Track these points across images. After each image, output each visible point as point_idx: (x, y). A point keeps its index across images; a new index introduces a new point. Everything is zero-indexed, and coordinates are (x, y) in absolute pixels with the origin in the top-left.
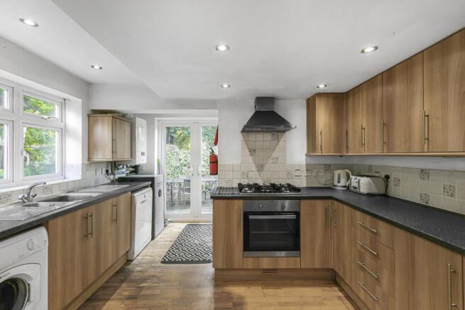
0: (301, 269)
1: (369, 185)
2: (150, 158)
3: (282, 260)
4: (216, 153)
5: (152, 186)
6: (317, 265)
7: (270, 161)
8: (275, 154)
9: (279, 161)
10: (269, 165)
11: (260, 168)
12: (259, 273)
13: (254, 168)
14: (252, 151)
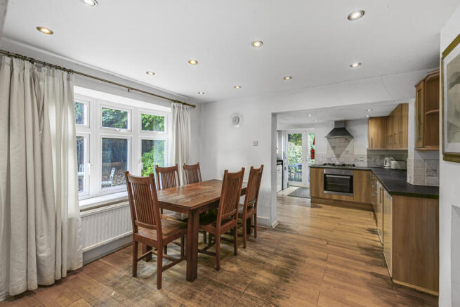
0: (353, 202)
1: (395, 164)
2: (280, 151)
3: (344, 197)
4: (314, 148)
5: (282, 164)
6: (363, 201)
7: (344, 153)
8: (347, 149)
9: (350, 153)
10: (343, 155)
11: (338, 156)
12: (332, 202)
13: (334, 156)
14: (333, 148)
